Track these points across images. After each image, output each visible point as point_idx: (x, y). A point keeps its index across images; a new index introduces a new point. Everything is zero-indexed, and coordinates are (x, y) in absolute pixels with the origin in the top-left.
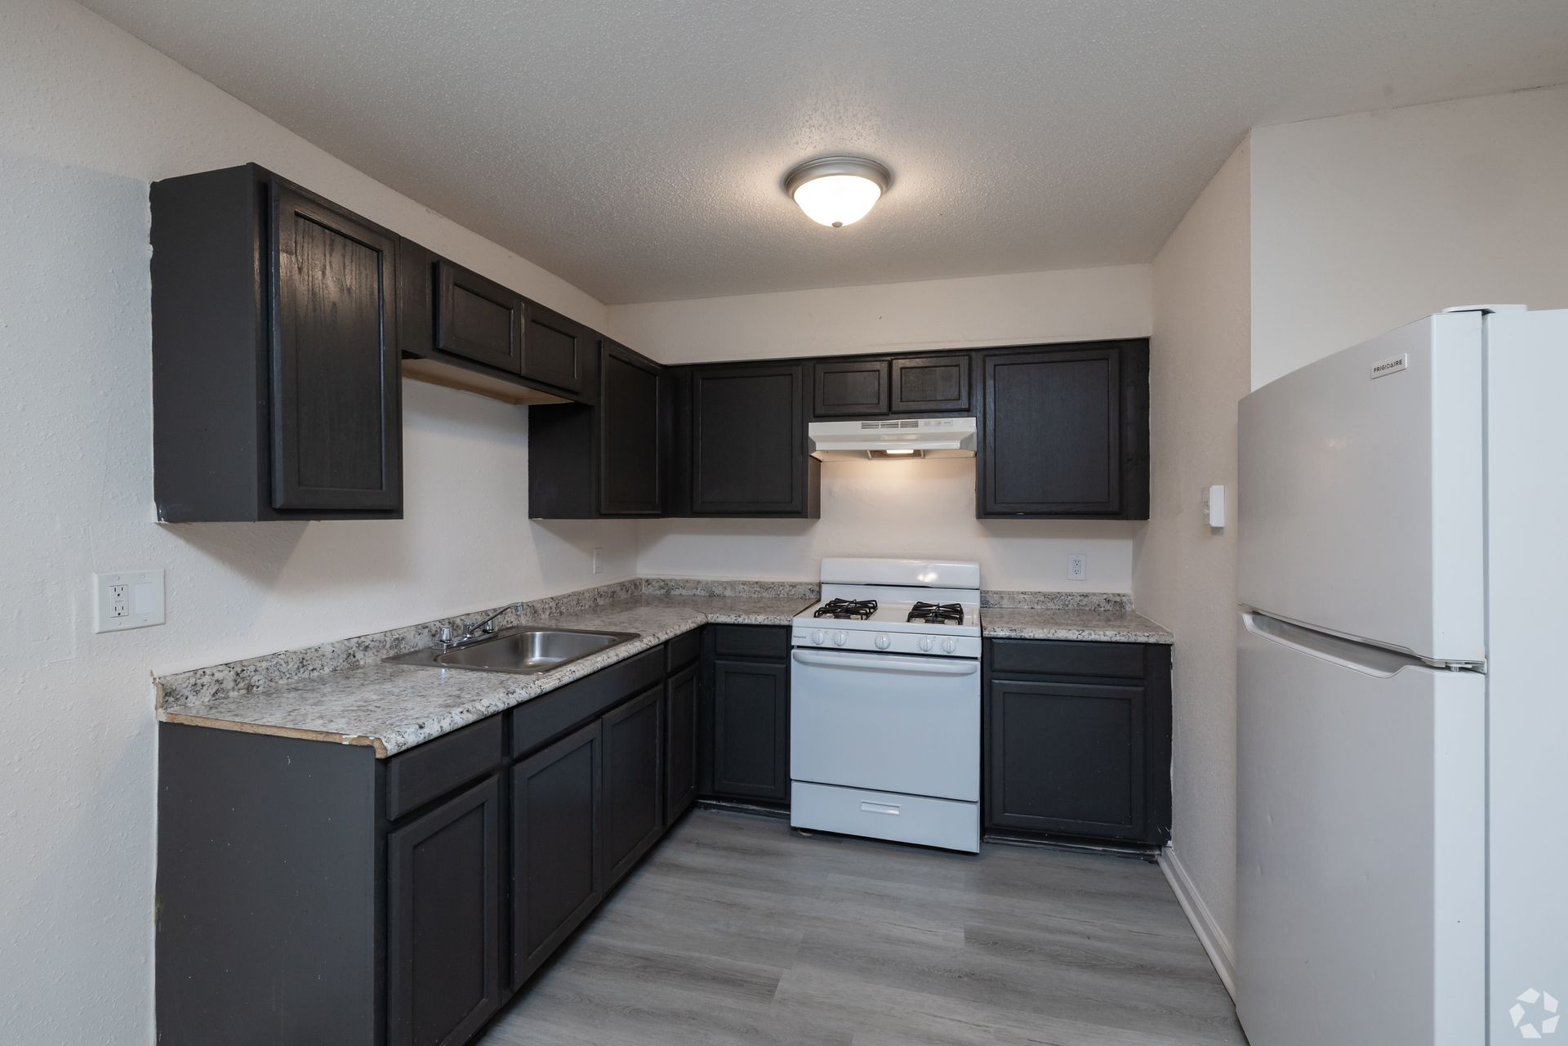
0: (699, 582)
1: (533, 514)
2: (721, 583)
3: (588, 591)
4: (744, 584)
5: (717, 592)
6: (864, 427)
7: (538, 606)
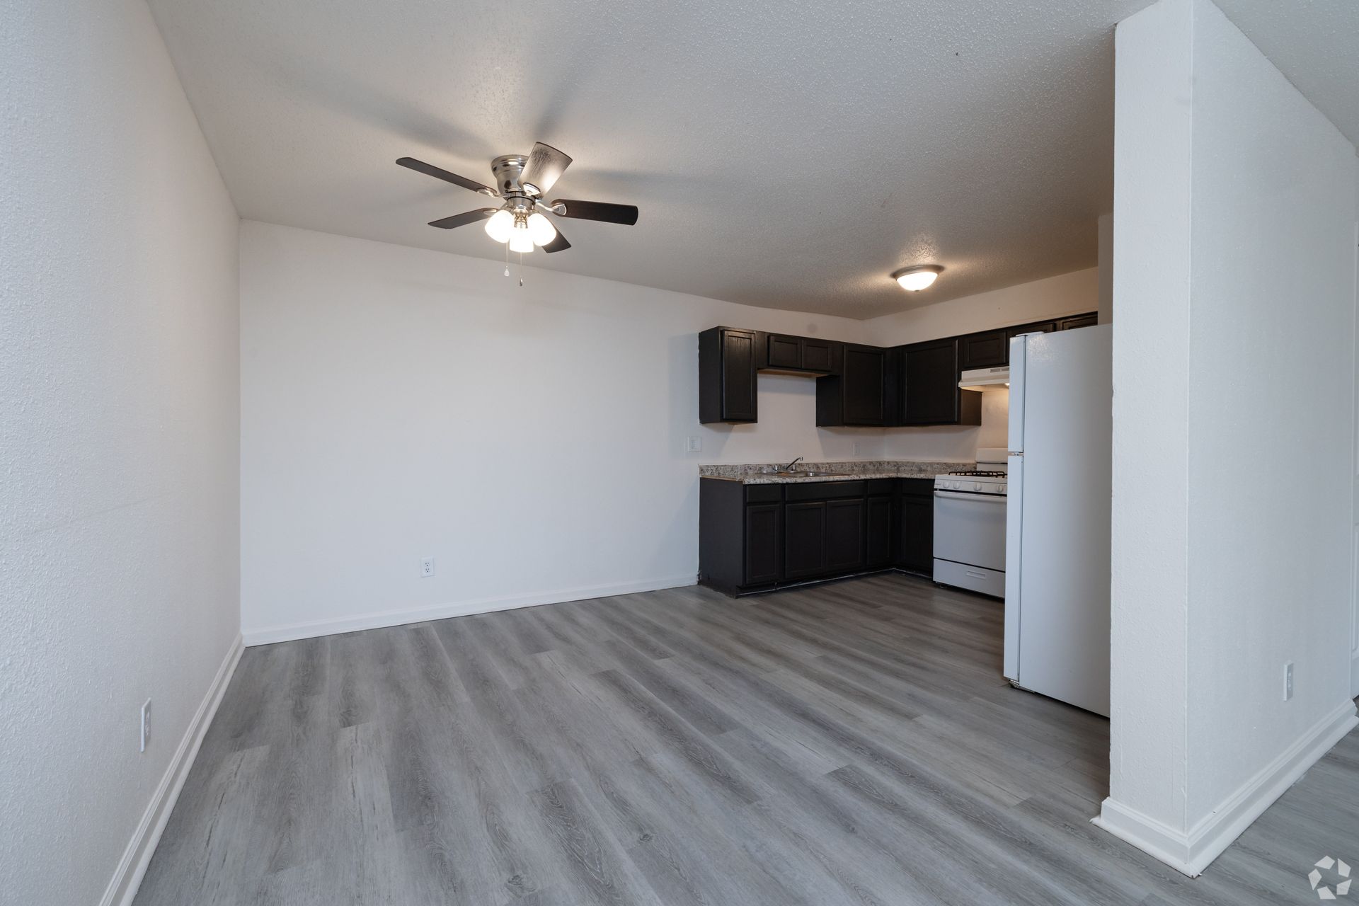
0: (914, 463)
1: (818, 425)
2: (925, 464)
3: (848, 463)
4: (938, 464)
5: (923, 468)
6: (992, 371)
7: (820, 465)
